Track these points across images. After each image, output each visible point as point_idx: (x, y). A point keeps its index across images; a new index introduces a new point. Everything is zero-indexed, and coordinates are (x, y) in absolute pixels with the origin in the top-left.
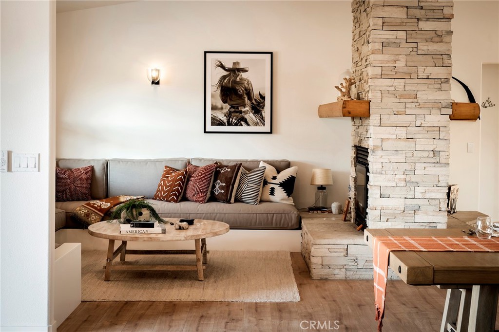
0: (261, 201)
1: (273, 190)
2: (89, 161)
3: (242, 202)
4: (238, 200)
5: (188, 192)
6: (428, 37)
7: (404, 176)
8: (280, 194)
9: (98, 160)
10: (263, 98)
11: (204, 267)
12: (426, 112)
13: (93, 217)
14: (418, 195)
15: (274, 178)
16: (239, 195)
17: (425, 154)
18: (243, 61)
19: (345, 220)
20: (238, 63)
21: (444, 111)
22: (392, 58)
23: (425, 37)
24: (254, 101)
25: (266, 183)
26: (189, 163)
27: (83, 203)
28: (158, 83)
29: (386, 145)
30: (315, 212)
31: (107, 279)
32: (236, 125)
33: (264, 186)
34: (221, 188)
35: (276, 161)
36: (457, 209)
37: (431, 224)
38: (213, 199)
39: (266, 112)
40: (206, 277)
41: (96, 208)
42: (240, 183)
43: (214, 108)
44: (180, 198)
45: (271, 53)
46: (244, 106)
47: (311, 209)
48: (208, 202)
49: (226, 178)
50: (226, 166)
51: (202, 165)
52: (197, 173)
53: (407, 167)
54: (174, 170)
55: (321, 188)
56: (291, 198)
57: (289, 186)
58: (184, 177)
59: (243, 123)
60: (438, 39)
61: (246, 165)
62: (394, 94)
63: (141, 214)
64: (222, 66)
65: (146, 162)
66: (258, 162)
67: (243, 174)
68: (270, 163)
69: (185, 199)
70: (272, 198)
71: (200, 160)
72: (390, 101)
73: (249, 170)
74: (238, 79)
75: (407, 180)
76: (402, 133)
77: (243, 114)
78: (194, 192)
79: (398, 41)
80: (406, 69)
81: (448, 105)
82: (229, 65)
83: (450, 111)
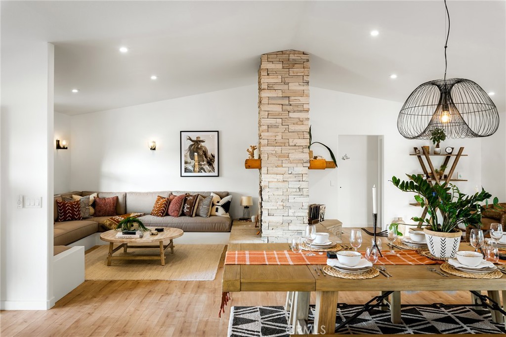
0: (211, 215)
1: (217, 209)
2: (116, 193)
3: (200, 216)
4: (197, 215)
5: (169, 211)
6: (295, 122)
7: (282, 203)
8: (221, 211)
9: (121, 193)
10: (213, 156)
11: (165, 257)
12: (294, 165)
13: (113, 226)
14: (290, 214)
15: (218, 202)
16: (198, 212)
17: (295, 190)
18: (202, 136)
19: (256, 227)
20: (199, 137)
21: (305, 165)
22: (274, 134)
23: (293, 122)
24: (208, 159)
25: (213, 205)
26: (172, 194)
27: (109, 218)
28: (154, 149)
29: (271, 185)
30: (242, 221)
31: (109, 265)
32: (199, 172)
33: (212, 207)
34: (188, 208)
35: (221, 192)
36: (325, 219)
37: (299, 231)
38: (183, 214)
39: (215, 165)
40: (166, 263)
41: (115, 221)
42: (198, 205)
43: (186, 163)
44: (164, 214)
45: (218, 131)
46: (203, 162)
47: (241, 219)
48: (180, 216)
49: (190, 202)
50: (191, 196)
51: (178, 195)
52: (174, 200)
53: (284, 198)
54: (162, 198)
55: (246, 207)
56: (228, 213)
57: (227, 207)
58: (167, 202)
59: (202, 171)
60: (301, 123)
61: (203, 195)
62: (276, 155)
63: (132, 226)
64: (190, 139)
65: (147, 194)
66: (210, 193)
67: (201, 200)
68: (217, 193)
69: (167, 215)
70: (217, 213)
71: (178, 192)
72: (273, 159)
73: (204, 197)
74: (199, 146)
75: (284, 205)
76: (280, 177)
77: (202, 166)
78: (172, 211)
79: (277, 124)
80: (282, 141)
81: (307, 161)
82: (194, 139)
83: (308, 165)
